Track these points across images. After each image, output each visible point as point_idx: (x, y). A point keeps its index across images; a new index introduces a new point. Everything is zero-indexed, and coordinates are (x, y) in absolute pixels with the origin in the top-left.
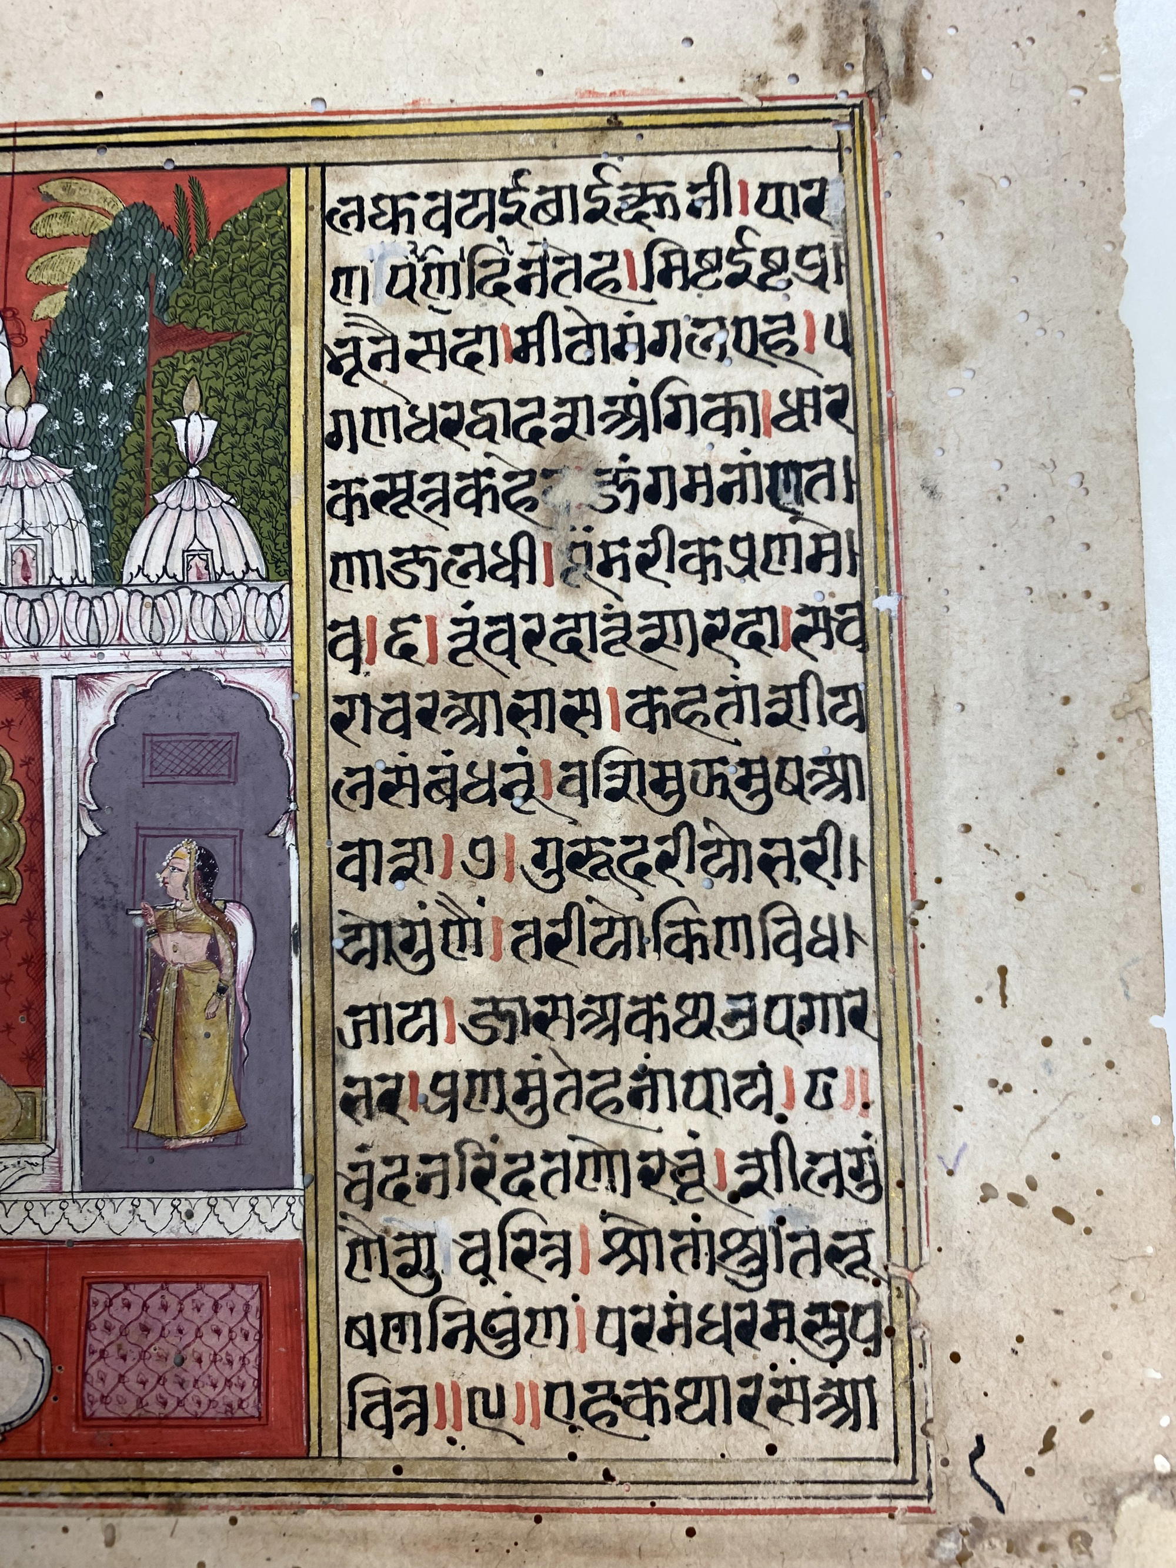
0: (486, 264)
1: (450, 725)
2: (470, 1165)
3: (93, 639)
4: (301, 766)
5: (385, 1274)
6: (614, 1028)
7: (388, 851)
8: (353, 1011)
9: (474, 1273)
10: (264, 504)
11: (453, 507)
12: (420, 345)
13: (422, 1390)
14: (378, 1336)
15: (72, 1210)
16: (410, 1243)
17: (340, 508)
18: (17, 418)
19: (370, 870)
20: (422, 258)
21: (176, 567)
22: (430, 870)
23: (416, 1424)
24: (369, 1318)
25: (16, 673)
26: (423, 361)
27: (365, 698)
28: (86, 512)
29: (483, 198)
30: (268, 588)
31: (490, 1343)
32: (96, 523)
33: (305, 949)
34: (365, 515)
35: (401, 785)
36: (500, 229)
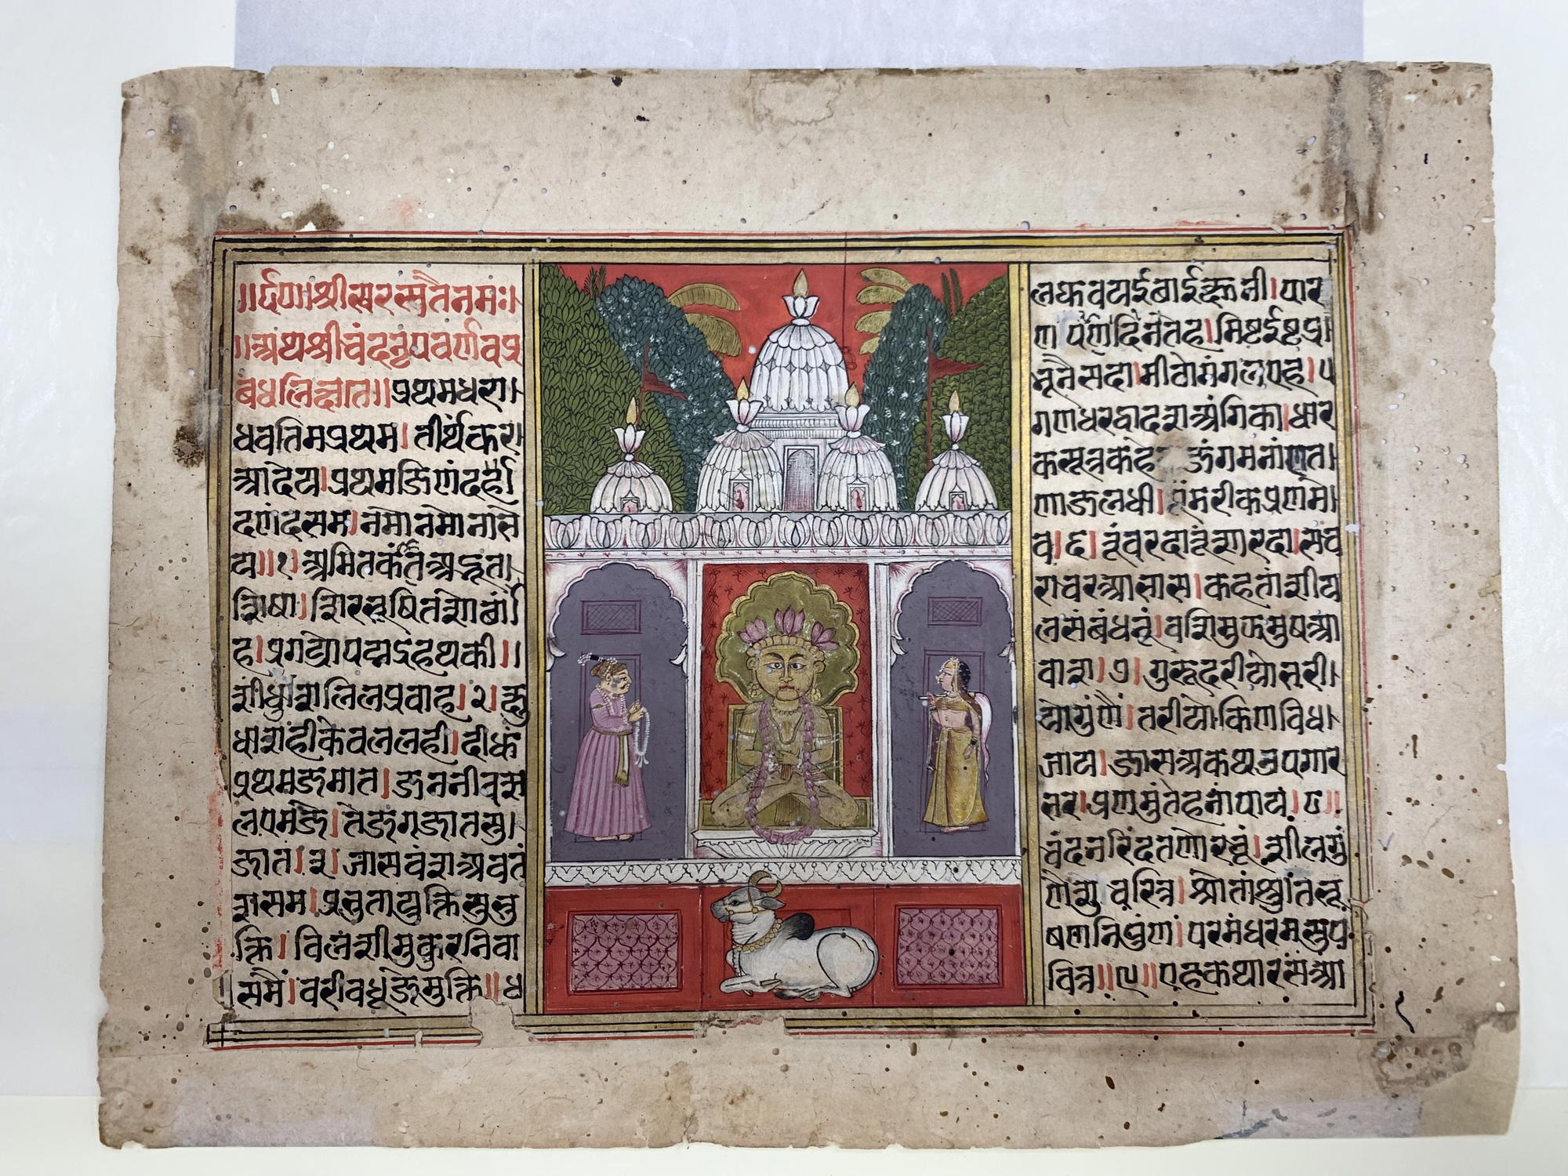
0: (1125, 325)
1: (1103, 594)
2: (1117, 843)
3: (899, 542)
4: (1018, 616)
5: (1069, 904)
6: (1197, 768)
7: (1068, 666)
8: (1049, 756)
9: (1119, 903)
10: (996, 466)
11: (1106, 468)
12: (1087, 373)
13: (1091, 968)
14: (1065, 938)
15: (888, 866)
16: (1082, 886)
17: (1041, 469)
18: (852, 412)
19: (1057, 676)
20: (1088, 321)
21: (945, 502)
22: (1091, 677)
23: (1087, 987)
24: (1060, 928)
25: (854, 561)
26: (1089, 383)
27: (1054, 578)
28: (894, 469)
29: (1123, 285)
30: (999, 514)
31: (1128, 942)
32: (900, 475)
33: (1021, 720)
34: (1055, 473)
35: (1075, 628)
36: (1133, 304)
